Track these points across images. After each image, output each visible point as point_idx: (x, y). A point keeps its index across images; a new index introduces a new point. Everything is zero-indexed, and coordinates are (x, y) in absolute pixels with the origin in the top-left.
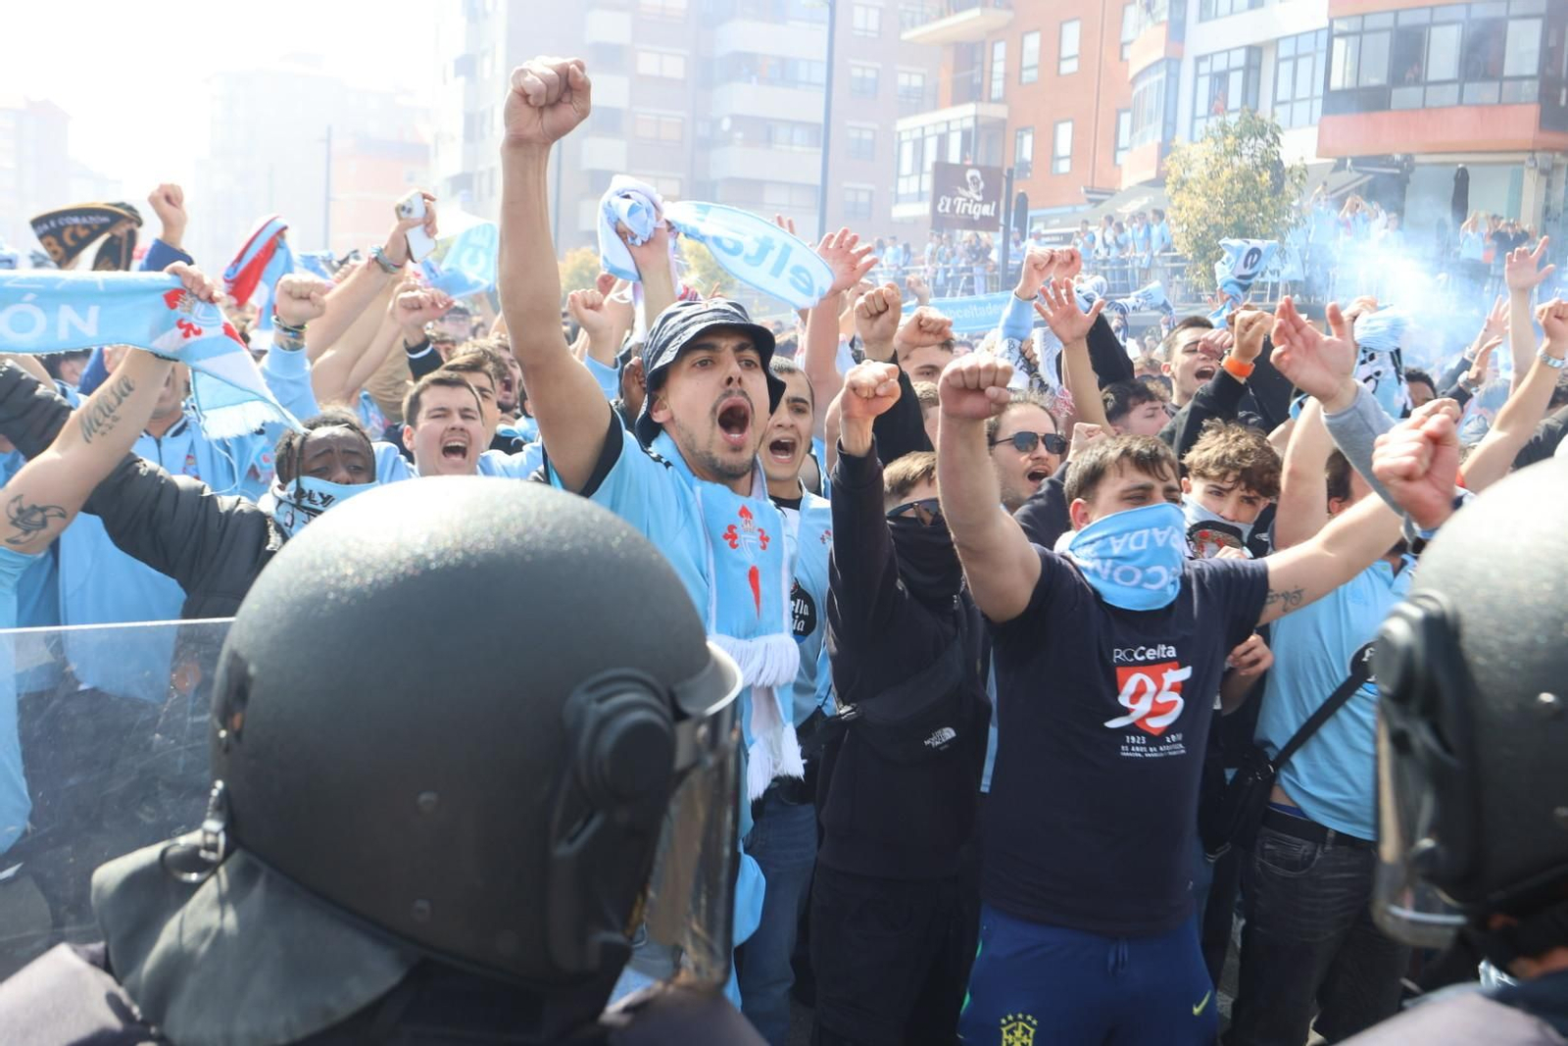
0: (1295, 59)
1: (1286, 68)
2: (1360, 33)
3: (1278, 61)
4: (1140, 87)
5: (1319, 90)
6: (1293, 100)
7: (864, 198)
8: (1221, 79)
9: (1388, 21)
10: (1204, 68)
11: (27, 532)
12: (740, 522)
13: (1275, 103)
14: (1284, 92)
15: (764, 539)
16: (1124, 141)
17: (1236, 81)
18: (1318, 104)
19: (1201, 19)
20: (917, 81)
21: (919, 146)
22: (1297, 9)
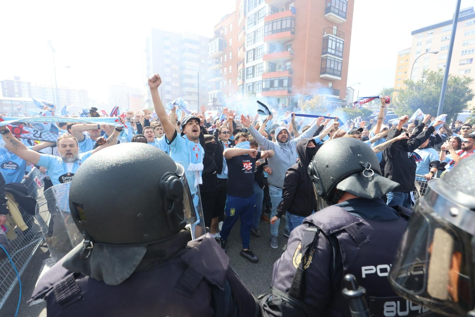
0: (258, 84)
2: (266, 81)
3: (256, 84)
4: (239, 88)
5: (261, 88)
7: (204, 102)
8: (249, 87)
9: (269, 79)
10: (247, 85)
14: (257, 89)
15: (199, 149)
17: (251, 87)
18: (261, 90)
19: (246, 79)
20: (210, 87)
21: (211, 96)
22: (258, 78)
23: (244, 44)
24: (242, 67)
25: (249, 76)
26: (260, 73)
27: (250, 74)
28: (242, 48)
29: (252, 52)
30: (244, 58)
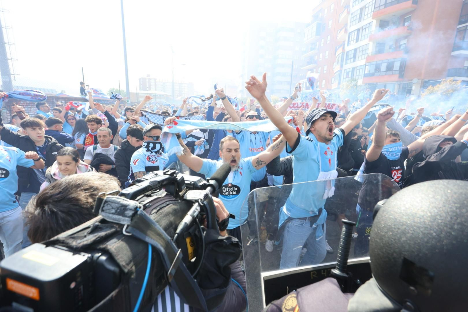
0: (360, 69)
1: (358, 71)
2: (370, 65)
4: (335, 74)
5: (363, 74)
6: (359, 75)
8: (348, 73)
9: (375, 63)
10: (346, 71)
11: (258, 165)
12: (327, 150)
13: (356, 76)
15: (332, 153)
16: (333, 82)
17: (350, 73)
18: (363, 76)
19: (345, 64)
20: (302, 75)
22: (361, 62)
23: (347, 24)
24: (341, 51)
25: (349, 60)
26: (363, 56)
27: (351, 59)
28: (344, 30)
29: (356, 33)
30: (345, 41)
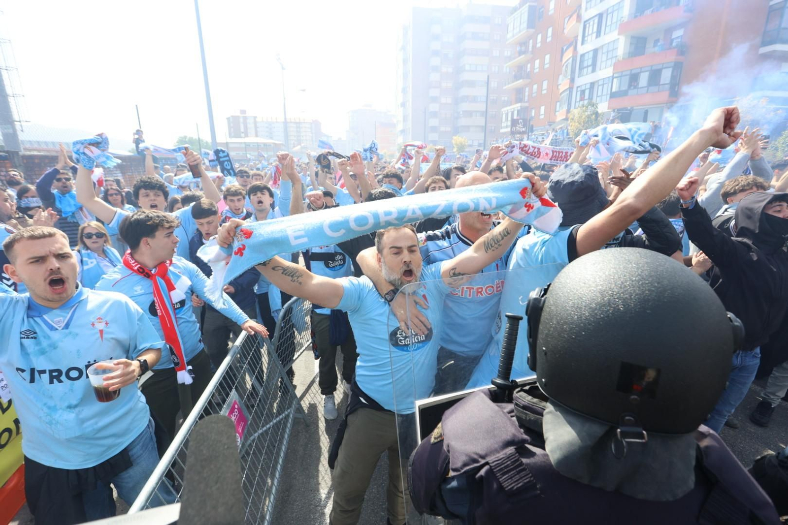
0: (603, 85)
1: (600, 88)
2: (620, 77)
3: (598, 86)
4: (562, 95)
5: (609, 92)
6: (602, 95)
8: (583, 92)
9: (629, 72)
10: (579, 89)
13: (597, 96)
14: (600, 94)
16: (558, 109)
17: (587, 91)
18: (609, 96)
19: (579, 77)
21: (507, 115)
22: (605, 72)
23: (580, 6)
24: (571, 55)
25: (585, 70)
26: (609, 62)
27: (588, 67)
28: (575, 16)
29: (596, 21)
30: (577, 37)
